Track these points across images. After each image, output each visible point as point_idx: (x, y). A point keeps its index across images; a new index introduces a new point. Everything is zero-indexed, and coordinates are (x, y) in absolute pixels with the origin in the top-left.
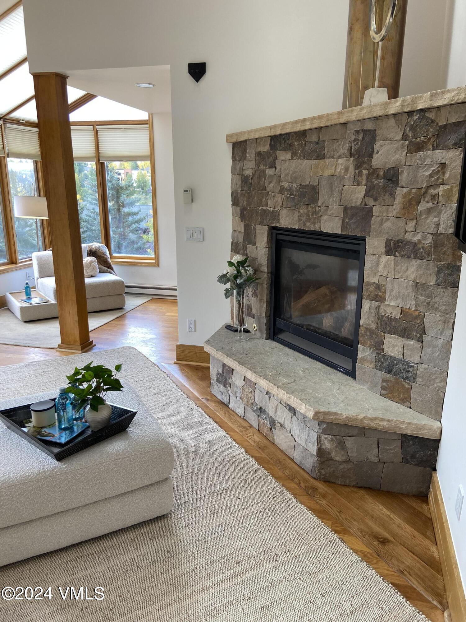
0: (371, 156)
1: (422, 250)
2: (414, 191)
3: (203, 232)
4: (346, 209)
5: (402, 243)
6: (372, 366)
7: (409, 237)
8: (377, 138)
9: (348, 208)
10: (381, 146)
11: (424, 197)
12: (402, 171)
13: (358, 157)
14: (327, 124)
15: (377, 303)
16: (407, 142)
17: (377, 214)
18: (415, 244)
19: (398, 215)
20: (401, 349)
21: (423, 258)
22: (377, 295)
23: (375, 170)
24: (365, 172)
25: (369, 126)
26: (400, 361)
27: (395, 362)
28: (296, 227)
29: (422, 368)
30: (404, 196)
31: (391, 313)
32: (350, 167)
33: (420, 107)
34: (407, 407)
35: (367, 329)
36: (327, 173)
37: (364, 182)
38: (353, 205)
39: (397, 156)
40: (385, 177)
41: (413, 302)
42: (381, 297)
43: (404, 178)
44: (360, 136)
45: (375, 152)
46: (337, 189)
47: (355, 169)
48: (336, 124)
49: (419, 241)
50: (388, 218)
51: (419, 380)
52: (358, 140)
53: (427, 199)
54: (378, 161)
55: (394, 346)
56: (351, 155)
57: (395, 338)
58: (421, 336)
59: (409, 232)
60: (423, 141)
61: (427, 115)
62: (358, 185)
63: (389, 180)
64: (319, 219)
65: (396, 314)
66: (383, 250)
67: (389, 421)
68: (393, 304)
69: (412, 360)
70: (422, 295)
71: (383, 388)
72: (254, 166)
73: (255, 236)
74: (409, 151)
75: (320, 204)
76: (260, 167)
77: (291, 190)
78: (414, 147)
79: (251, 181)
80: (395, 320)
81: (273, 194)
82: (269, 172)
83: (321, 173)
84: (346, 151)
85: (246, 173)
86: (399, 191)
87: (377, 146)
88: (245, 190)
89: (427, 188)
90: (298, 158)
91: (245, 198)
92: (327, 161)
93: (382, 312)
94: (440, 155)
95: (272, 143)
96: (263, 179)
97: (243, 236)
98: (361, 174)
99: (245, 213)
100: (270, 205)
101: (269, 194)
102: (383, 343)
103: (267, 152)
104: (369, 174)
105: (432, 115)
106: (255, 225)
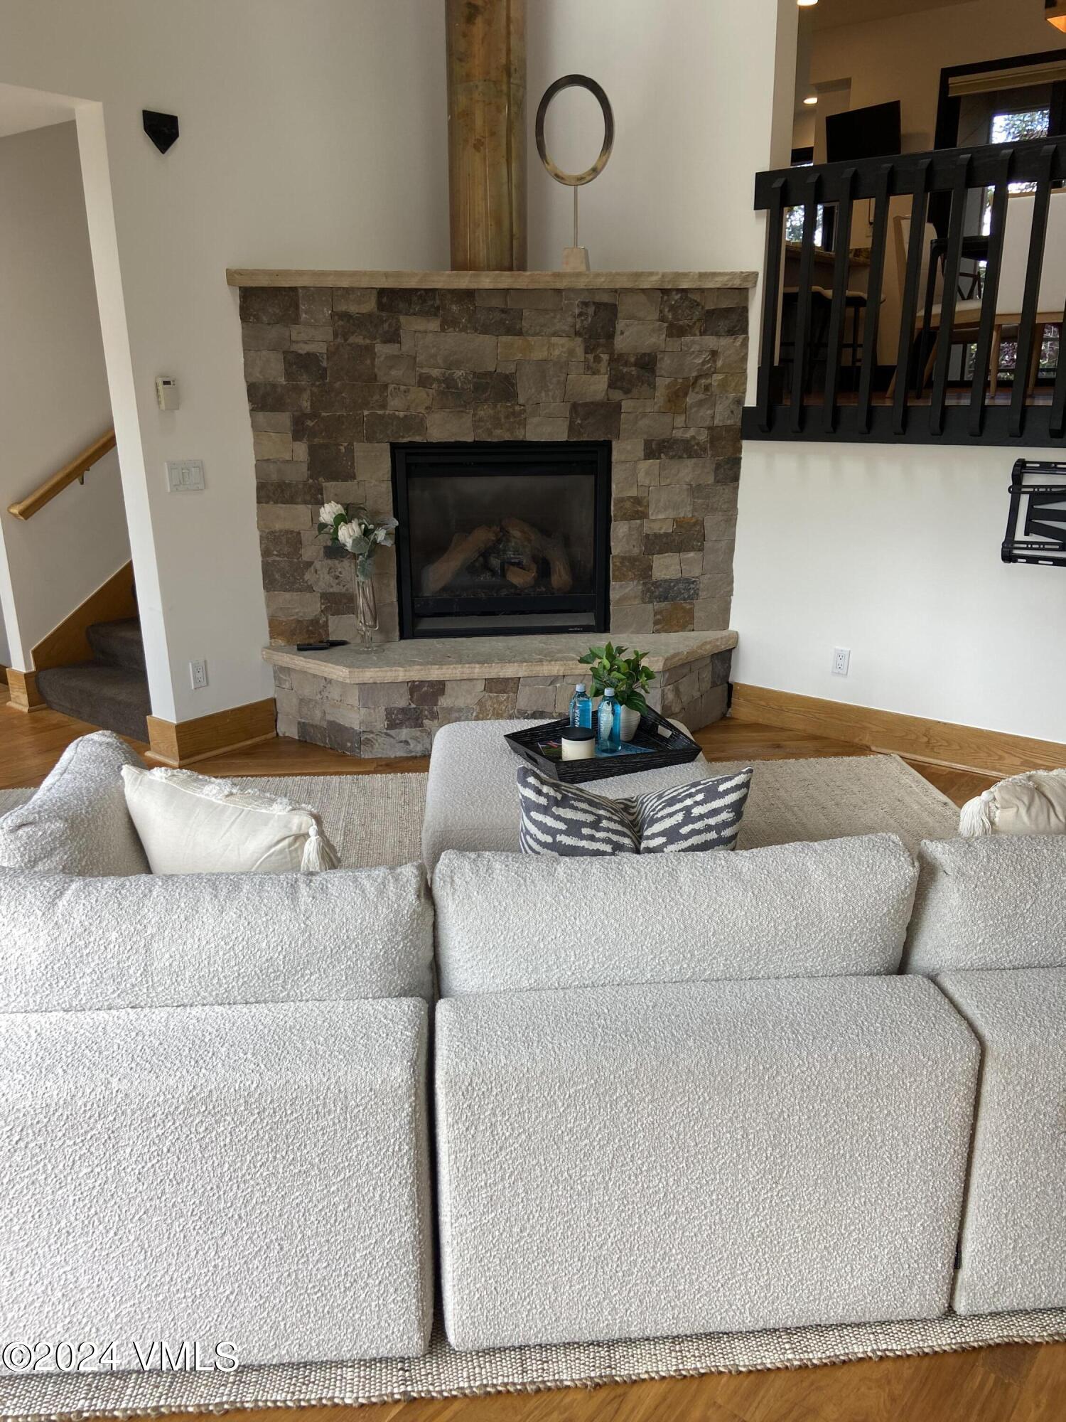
0: (611, 336)
1: (696, 447)
2: (680, 381)
4: (575, 407)
5: (668, 442)
6: (637, 601)
7: (678, 434)
8: (619, 315)
9: (579, 404)
10: (627, 326)
11: (693, 388)
12: (662, 359)
13: (590, 337)
14: (531, 287)
15: (638, 521)
16: (666, 325)
17: (629, 411)
18: (687, 441)
19: (663, 410)
20: (678, 567)
21: (699, 456)
22: (637, 512)
23: (621, 355)
24: (605, 357)
25: (605, 298)
26: (677, 581)
27: (672, 584)
28: (470, 439)
29: (705, 580)
30: (668, 387)
31: (661, 528)
32: (577, 349)
33: (685, 286)
34: (690, 631)
35: (624, 558)
36: (538, 354)
37: (603, 370)
38: (588, 400)
39: (653, 340)
40: (636, 365)
41: (689, 508)
42: (642, 512)
43: (665, 364)
44: (591, 310)
45: (618, 332)
46: (555, 380)
47: (586, 353)
48: (545, 289)
49: (693, 438)
50: (644, 415)
51: (703, 594)
52: (587, 314)
53: (696, 390)
54: (621, 343)
55: (667, 567)
56: (577, 334)
57: (669, 556)
58: (703, 544)
59: (677, 428)
60: (688, 325)
61: (690, 295)
62: (594, 374)
63: (642, 368)
64: (523, 423)
65: (668, 528)
66: (641, 454)
68: (661, 516)
69: (692, 575)
70: (698, 498)
71: (656, 623)
72: (331, 338)
73: (353, 463)
74: (670, 335)
75: (521, 401)
76: (352, 339)
77: (449, 382)
78: (676, 331)
79: (325, 364)
80: (666, 535)
81: (403, 388)
82: (382, 350)
83: (519, 356)
84: (567, 328)
85: (303, 349)
86: (659, 381)
87: (620, 325)
88: (304, 381)
89: (697, 378)
90: (461, 331)
91: (306, 395)
92: (530, 338)
93: (646, 530)
94: (711, 342)
95: (385, 300)
96: (368, 362)
97: (304, 467)
98: (597, 359)
99: (310, 423)
100: (396, 405)
101: (391, 387)
102: (651, 568)
103: (370, 315)
104: (611, 360)
105: (696, 297)
106: (351, 444)
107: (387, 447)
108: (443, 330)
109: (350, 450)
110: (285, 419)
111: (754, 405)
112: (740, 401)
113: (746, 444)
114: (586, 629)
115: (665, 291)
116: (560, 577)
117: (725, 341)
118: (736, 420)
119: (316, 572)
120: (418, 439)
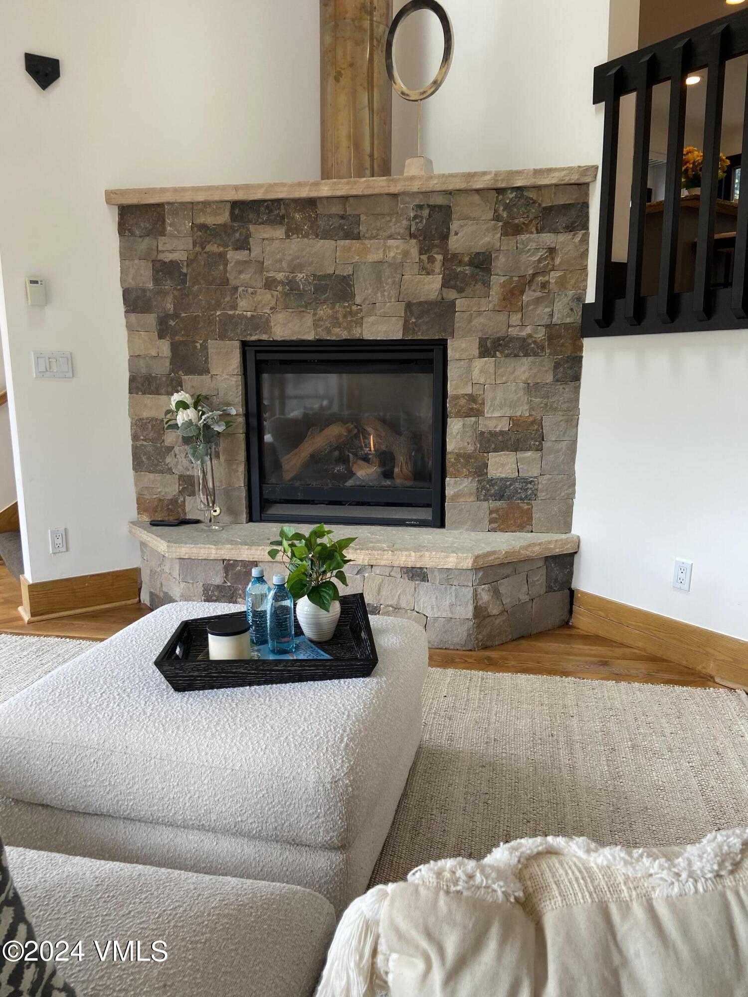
0: (445, 237)
1: (533, 346)
2: (516, 279)
3: (70, 359)
4: (409, 306)
5: (503, 340)
6: (472, 498)
7: (513, 332)
8: (454, 216)
9: (414, 304)
10: (461, 226)
11: (530, 286)
12: (497, 257)
13: (424, 239)
14: (366, 193)
15: (473, 419)
16: (501, 224)
17: (464, 309)
18: (524, 340)
19: (497, 308)
20: (515, 466)
21: (536, 354)
22: (472, 409)
23: (454, 255)
24: (439, 258)
25: (440, 200)
26: (514, 480)
27: (508, 483)
28: (310, 337)
29: (544, 480)
30: (503, 285)
31: (495, 427)
32: (412, 250)
33: (519, 184)
34: (528, 532)
35: (458, 455)
36: (372, 257)
37: (437, 270)
38: (422, 299)
39: (487, 239)
40: (471, 263)
41: (526, 407)
42: (478, 410)
43: (500, 263)
44: (426, 213)
45: (452, 233)
46: (390, 280)
47: (421, 254)
48: (381, 195)
49: (530, 336)
50: (479, 313)
51: (542, 495)
52: (422, 217)
53: (533, 288)
54: (455, 243)
55: (503, 465)
56: (412, 236)
57: (505, 455)
58: (541, 444)
59: (513, 326)
60: (524, 223)
61: (525, 194)
62: (428, 274)
63: (477, 267)
64: (360, 322)
65: (503, 426)
66: (476, 352)
67: (540, 544)
68: (496, 414)
69: (530, 474)
70: (536, 397)
71: (491, 521)
72: (191, 247)
73: (207, 358)
74: (505, 234)
75: (358, 300)
76: (209, 248)
77: (291, 284)
78: (512, 229)
79: (185, 270)
80: (502, 433)
81: (250, 290)
82: (234, 256)
83: (356, 258)
84: (402, 231)
85: (168, 257)
86: (494, 279)
87: (454, 226)
88: (168, 285)
89: (534, 275)
90: (303, 237)
91: (169, 299)
92: (367, 242)
93: (481, 428)
94: (548, 239)
95: (237, 212)
96: (221, 267)
97: (167, 363)
98: (431, 260)
99: (172, 323)
100: (244, 306)
101: (240, 289)
102: (486, 466)
103: (224, 225)
104: (445, 260)
105: (532, 195)
106: (206, 341)
107: (237, 344)
108: (288, 237)
109: (204, 347)
110: (151, 319)
111: (593, 301)
112: (580, 298)
113: (587, 342)
114: (422, 524)
115: (500, 191)
116: (401, 472)
117: (563, 238)
118: (576, 318)
119: (175, 456)
120: (264, 337)
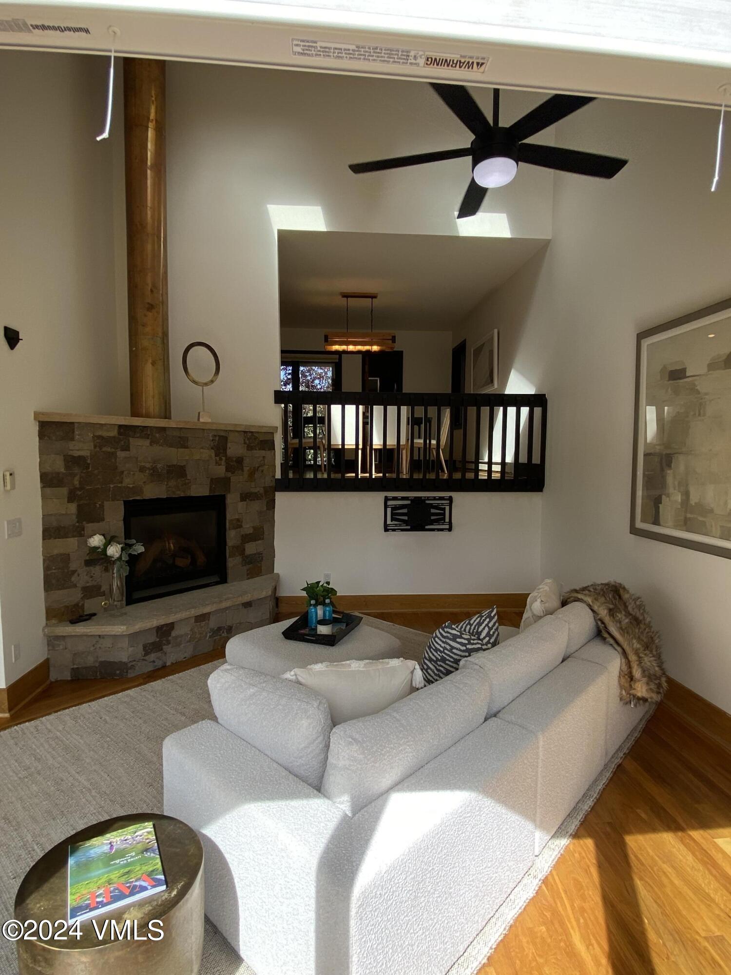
0: (225, 449)
1: (259, 496)
2: (252, 468)
4: (212, 480)
5: (249, 494)
6: (240, 566)
7: (253, 490)
8: (228, 441)
9: (214, 479)
10: (232, 445)
11: (257, 471)
12: (245, 459)
13: (217, 450)
15: (239, 529)
16: (246, 445)
17: (234, 481)
18: (256, 493)
19: (246, 480)
20: (255, 548)
21: (260, 499)
22: (238, 525)
23: (230, 458)
24: (224, 458)
25: (223, 434)
26: (255, 554)
27: (253, 556)
28: (164, 496)
29: (264, 552)
30: (248, 471)
31: (248, 531)
32: (212, 455)
33: (252, 430)
34: (261, 576)
35: (232, 547)
36: (195, 457)
37: (223, 464)
38: (217, 477)
39: (242, 451)
40: (236, 461)
41: (258, 521)
42: (240, 525)
43: (246, 462)
44: (217, 438)
45: (228, 448)
46: (203, 468)
47: (216, 456)
49: (259, 492)
50: (239, 482)
51: (264, 559)
52: (215, 440)
54: (230, 452)
55: (251, 549)
56: (212, 448)
57: (251, 543)
58: (263, 537)
59: (252, 488)
60: (254, 446)
61: (254, 434)
62: (219, 465)
63: (238, 463)
64: (189, 488)
65: (250, 531)
66: (239, 500)
68: (247, 526)
69: (260, 551)
70: (261, 517)
71: (248, 575)
72: (92, 448)
73: (103, 512)
74: (248, 450)
75: (189, 477)
76: (104, 449)
77: (154, 469)
78: (250, 448)
79: (89, 461)
80: (250, 534)
81: (132, 473)
82: (121, 454)
83: (187, 458)
84: (207, 446)
85: (76, 454)
86: (245, 468)
87: (229, 445)
88: (76, 470)
89: (258, 467)
90: (160, 446)
91: (77, 478)
92: (192, 450)
93: (242, 533)
94: (263, 453)
95: (122, 430)
96: (113, 460)
97: (74, 517)
98: (220, 459)
99: (79, 493)
100: (128, 482)
101: (125, 473)
102: (244, 550)
103: (114, 437)
104: (226, 459)
105: (256, 435)
106: (103, 503)
107: (123, 503)
108: (151, 445)
109: (102, 506)
110: (63, 491)
111: (280, 477)
112: (274, 476)
113: (277, 494)
114: (217, 583)
115: (245, 432)
116: (201, 559)
117: (268, 452)
118: (273, 484)
119: (79, 575)
120: (138, 498)
